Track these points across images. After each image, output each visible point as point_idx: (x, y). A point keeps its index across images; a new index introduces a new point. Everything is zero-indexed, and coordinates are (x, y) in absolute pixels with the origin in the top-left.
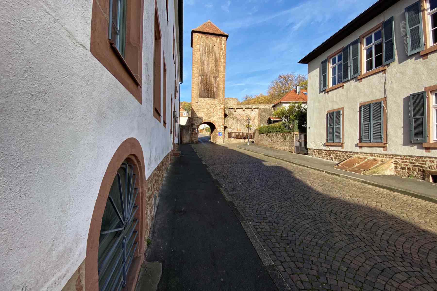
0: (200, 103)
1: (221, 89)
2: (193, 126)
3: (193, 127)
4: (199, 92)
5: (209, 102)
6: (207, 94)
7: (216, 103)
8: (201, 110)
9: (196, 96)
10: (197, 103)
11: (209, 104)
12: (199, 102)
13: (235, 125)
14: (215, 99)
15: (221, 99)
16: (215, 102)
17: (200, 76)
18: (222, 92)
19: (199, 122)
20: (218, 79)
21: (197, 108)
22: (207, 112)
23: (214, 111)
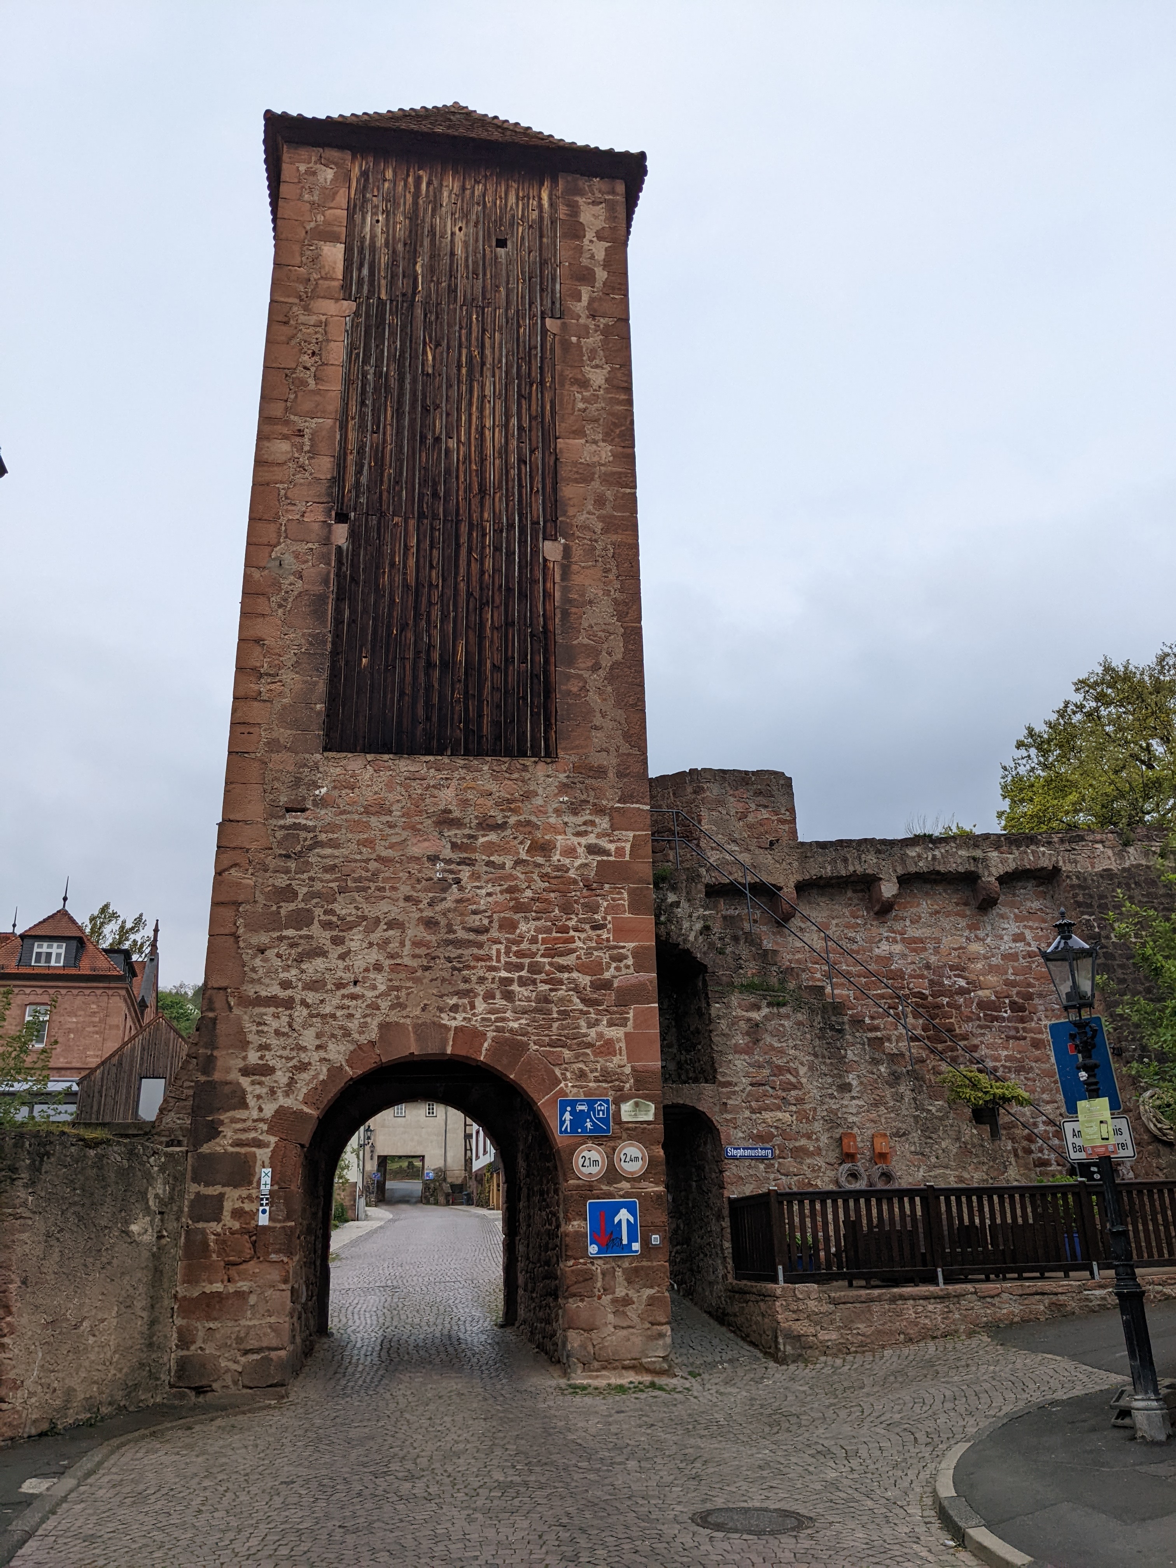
0: (327, 815)
1: (594, 652)
2: (213, 1132)
3: (223, 1144)
4: (321, 687)
5: (447, 796)
6: (428, 705)
7: (541, 811)
8: (343, 908)
9: (284, 734)
10: (290, 819)
11: (445, 820)
12: (321, 803)
13: (812, 1088)
14: (528, 762)
15: (601, 760)
16: (528, 796)
17: (342, 518)
18: (611, 678)
19: (303, 1067)
20: (551, 550)
21: (281, 881)
22: (430, 924)
23: (519, 908)
